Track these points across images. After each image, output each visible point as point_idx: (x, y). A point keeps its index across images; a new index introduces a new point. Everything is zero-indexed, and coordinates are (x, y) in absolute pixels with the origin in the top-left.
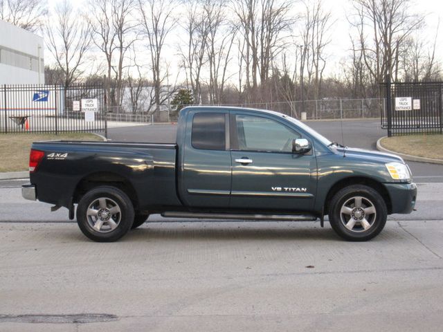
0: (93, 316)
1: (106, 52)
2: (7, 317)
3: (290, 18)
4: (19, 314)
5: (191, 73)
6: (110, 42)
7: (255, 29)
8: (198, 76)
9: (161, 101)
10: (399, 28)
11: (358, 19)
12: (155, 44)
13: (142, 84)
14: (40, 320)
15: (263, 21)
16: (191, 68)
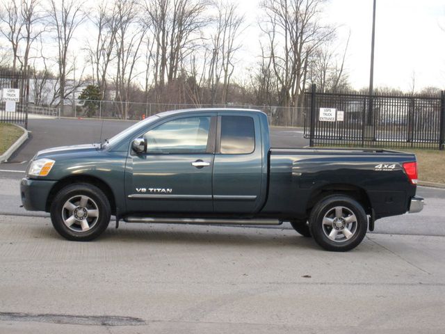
0: (120, 319)
1: (12, 41)
2: (27, 315)
3: (201, 20)
4: (39, 313)
5: (98, 69)
6: (17, 31)
7: (166, 29)
8: (105, 72)
9: (65, 94)
10: (311, 38)
11: (270, 26)
12: (63, 37)
13: (47, 76)
14: (65, 321)
15: (174, 21)
16: (98, 64)
